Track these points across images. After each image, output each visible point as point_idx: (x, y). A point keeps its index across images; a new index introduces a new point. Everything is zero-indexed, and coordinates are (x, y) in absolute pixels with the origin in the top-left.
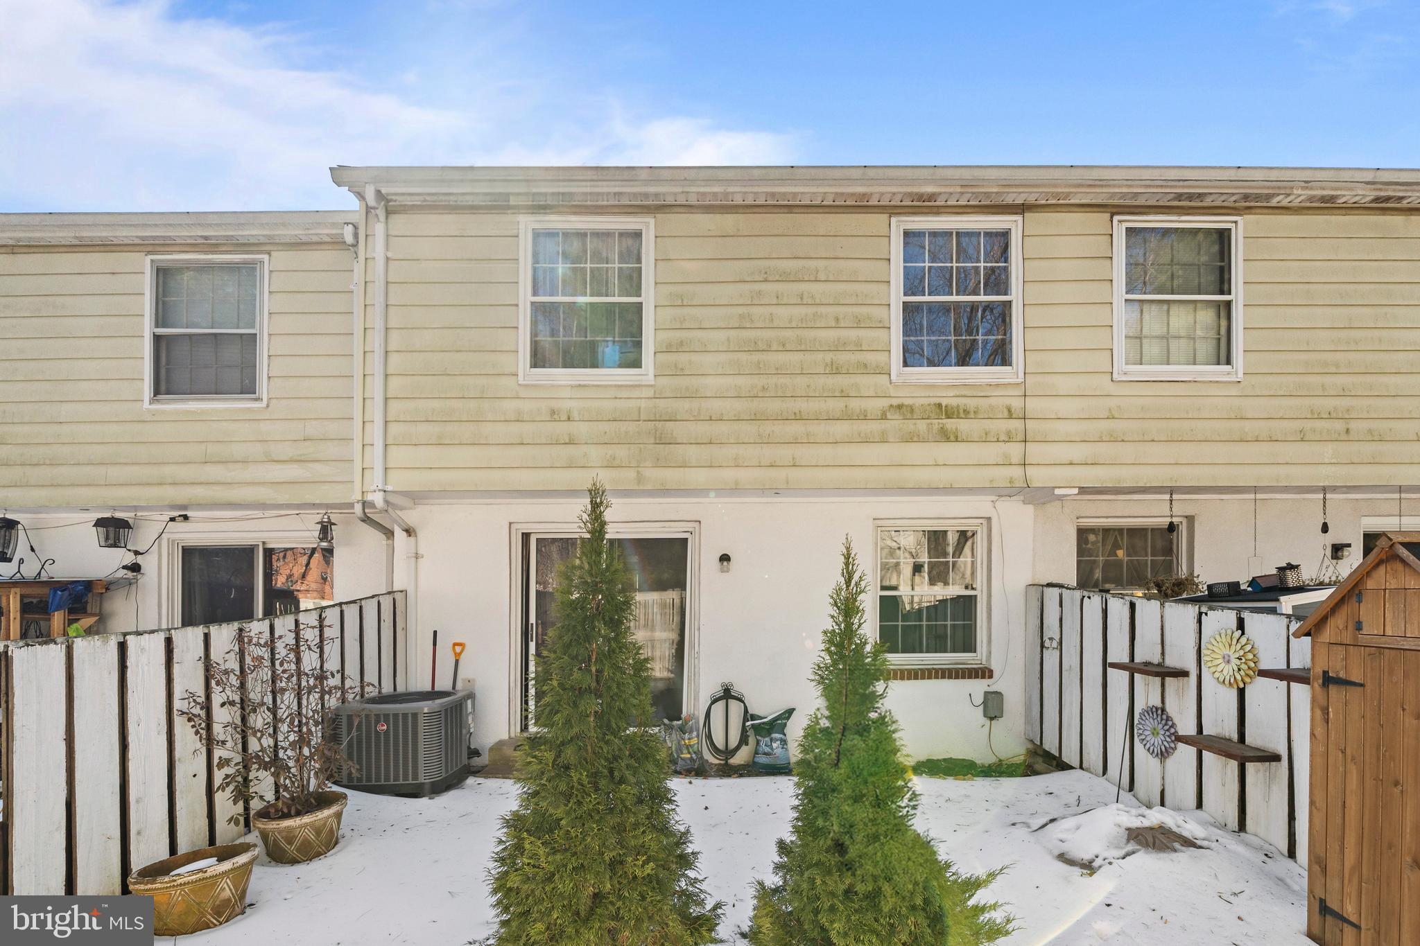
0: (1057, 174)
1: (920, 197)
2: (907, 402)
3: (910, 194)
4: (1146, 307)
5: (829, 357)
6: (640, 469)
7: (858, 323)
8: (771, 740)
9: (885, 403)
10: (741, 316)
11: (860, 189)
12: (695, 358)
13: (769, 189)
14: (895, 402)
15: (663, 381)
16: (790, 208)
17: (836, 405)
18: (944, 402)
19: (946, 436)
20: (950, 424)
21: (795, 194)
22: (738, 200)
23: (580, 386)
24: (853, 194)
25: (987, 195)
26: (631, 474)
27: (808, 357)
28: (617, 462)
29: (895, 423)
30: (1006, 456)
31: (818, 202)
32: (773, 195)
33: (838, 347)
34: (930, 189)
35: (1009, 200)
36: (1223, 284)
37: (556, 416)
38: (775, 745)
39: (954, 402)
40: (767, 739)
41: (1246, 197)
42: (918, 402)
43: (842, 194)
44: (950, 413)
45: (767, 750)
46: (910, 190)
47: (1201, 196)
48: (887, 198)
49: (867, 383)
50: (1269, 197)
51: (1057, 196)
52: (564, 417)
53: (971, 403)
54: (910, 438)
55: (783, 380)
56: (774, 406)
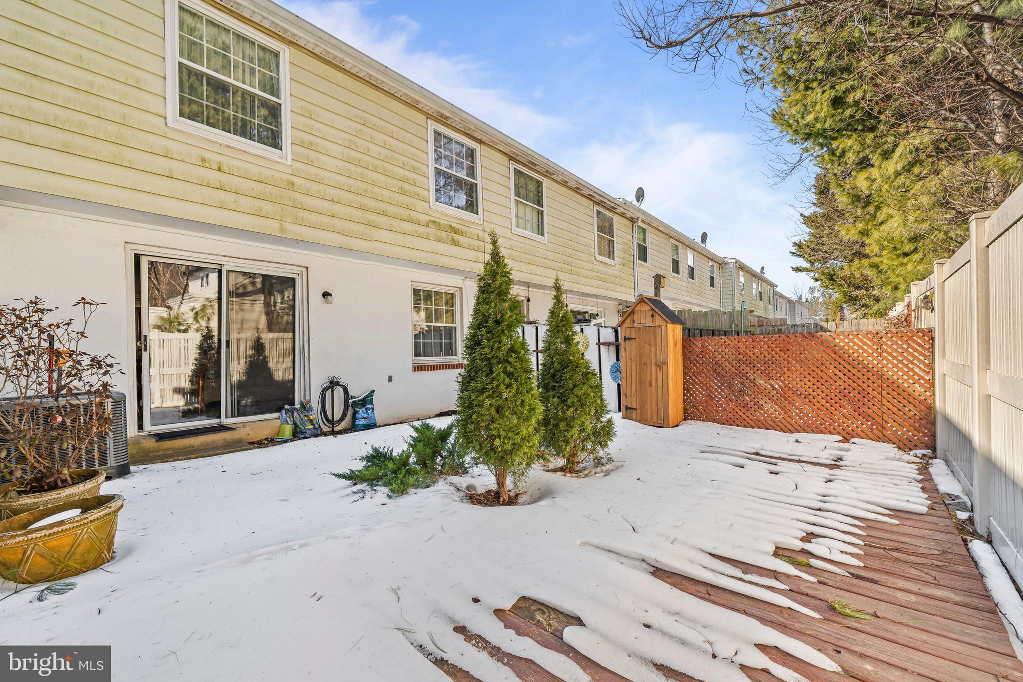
0: (497, 133)
1: (442, 116)
2: (438, 220)
3: (439, 112)
4: (520, 205)
5: (400, 183)
6: (282, 222)
7: (414, 170)
8: (366, 409)
9: (427, 218)
10: (350, 141)
11: (417, 98)
12: (321, 156)
13: (370, 72)
14: (432, 219)
15: (297, 165)
16: (377, 88)
17: (404, 213)
18: (453, 225)
19: (455, 243)
20: (456, 237)
21: (383, 82)
22: (347, 67)
23: (228, 146)
24: (413, 98)
25: (469, 129)
26: (276, 225)
27: (390, 180)
28: (264, 214)
29: (432, 230)
30: (478, 258)
31: (393, 92)
32: (371, 76)
33: (404, 180)
34: (448, 114)
35: (476, 135)
36: (540, 202)
37: (206, 164)
38: (369, 412)
39: (457, 226)
40: (363, 409)
41: (547, 171)
42: (442, 222)
43: (407, 95)
44: (456, 231)
45: (365, 415)
46: (440, 110)
47: (536, 165)
48: (428, 108)
49: (420, 205)
50: (553, 174)
51: (493, 142)
52: (215, 167)
53: (464, 229)
54: (439, 240)
55: (375, 189)
56: (371, 203)
